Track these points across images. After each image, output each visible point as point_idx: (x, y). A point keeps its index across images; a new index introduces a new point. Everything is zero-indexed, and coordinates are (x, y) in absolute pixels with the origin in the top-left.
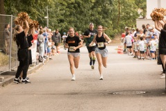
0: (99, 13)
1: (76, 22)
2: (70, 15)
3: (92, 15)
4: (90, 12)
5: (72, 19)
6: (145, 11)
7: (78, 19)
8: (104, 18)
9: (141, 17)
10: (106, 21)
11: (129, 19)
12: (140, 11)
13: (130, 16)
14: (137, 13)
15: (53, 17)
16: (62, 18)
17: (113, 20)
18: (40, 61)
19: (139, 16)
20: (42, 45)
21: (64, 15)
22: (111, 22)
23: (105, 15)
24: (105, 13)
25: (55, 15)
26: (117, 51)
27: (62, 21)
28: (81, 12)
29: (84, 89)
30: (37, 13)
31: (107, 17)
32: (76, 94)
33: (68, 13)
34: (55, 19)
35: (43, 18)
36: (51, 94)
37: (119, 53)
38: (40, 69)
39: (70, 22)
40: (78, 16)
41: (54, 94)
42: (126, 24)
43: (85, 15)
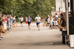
0: (35, 9)
3: (32, 9)
4: (31, 8)
5: (23, 11)
6: (55, 8)
7: (26, 11)
8: (37, 11)
9: (54, 10)
10: (38, 12)
11: (48, 11)
12: (53, 8)
13: (49, 10)
15: (14, 11)
16: (19, 11)
17: (41, 12)
18: (8, 30)
19: (53, 10)
20: (9, 23)
21: (20, 9)
22: (40, 13)
24: (38, 8)
25: (15, 10)
28: (27, 8)
29: (26, 42)
30: (7, 9)
31: (39, 10)
32: (23, 44)
33: (21, 9)
34: (15, 12)
35: (10, 11)
36: (12, 44)
37: (44, 26)
39: (22, 13)
40: (26, 10)
41: (13, 44)
42: (47, 13)
43: (29, 10)
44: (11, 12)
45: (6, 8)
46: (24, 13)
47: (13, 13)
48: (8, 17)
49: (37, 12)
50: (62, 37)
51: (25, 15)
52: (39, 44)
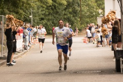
0: (70, 13)
1: (53, 19)
2: (49, 14)
3: (65, 14)
4: (64, 12)
5: (50, 17)
6: (104, 11)
7: (54, 17)
8: (73, 16)
9: (101, 15)
10: (76, 19)
11: (92, 17)
12: (100, 11)
13: (94, 15)
14: (98, 12)
15: (35, 16)
16: (43, 17)
17: (81, 18)
18: (25, 49)
19: (99, 14)
20: (27, 37)
21: (44, 14)
22: (79, 20)
23: (75, 15)
24: (75, 13)
25: (37, 15)
26: (83, 41)
27: (42, 19)
28: (57, 13)
29: (56, 69)
30: (24, 13)
31: (76, 16)
32: (50, 73)
33: (47, 13)
34: (37, 18)
35: (29, 17)
36: (31, 73)
37: (84, 42)
38: (25, 55)
39: (48, 20)
40: (55, 15)
41: (34, 73)
42: (90, 21)
43: (60, 15)
44: (30, 19)
45: (21, 11)
46: (51, 20)
47: (34, 21)
48: (25, 28)
49: (73, 19)
50: (115, 60)
51: (53, 23)
52: (76, 73)
